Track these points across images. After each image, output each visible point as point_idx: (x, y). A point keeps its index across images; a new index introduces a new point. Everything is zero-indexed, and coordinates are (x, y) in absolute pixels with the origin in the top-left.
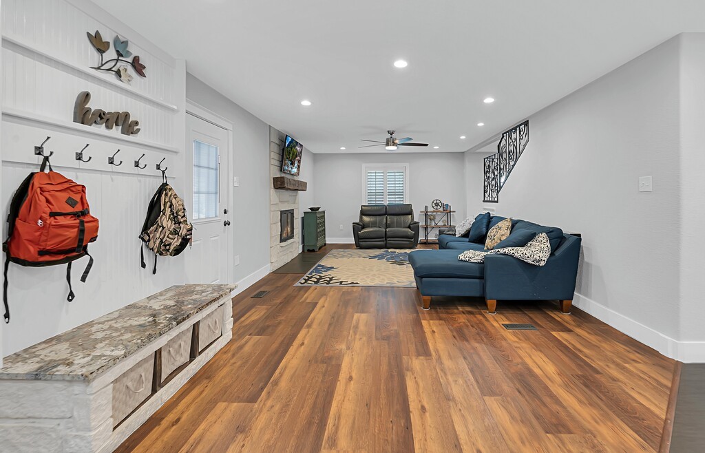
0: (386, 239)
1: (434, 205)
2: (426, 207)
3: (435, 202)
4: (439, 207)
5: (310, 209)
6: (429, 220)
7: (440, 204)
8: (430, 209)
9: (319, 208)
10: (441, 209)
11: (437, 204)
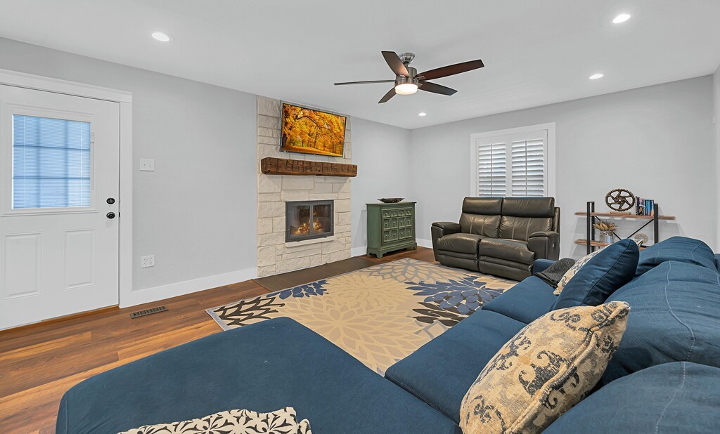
0: (478, 257)
1: (611, 200)
2: (591, 205)
3: (615, 194)
4: (625, 206)
5: (383, 200)
6: (598, 232)
7: (630, 200)
8: (601, 208)
9: (401, 199)
10: (633, 210)
11: (620, 200)
